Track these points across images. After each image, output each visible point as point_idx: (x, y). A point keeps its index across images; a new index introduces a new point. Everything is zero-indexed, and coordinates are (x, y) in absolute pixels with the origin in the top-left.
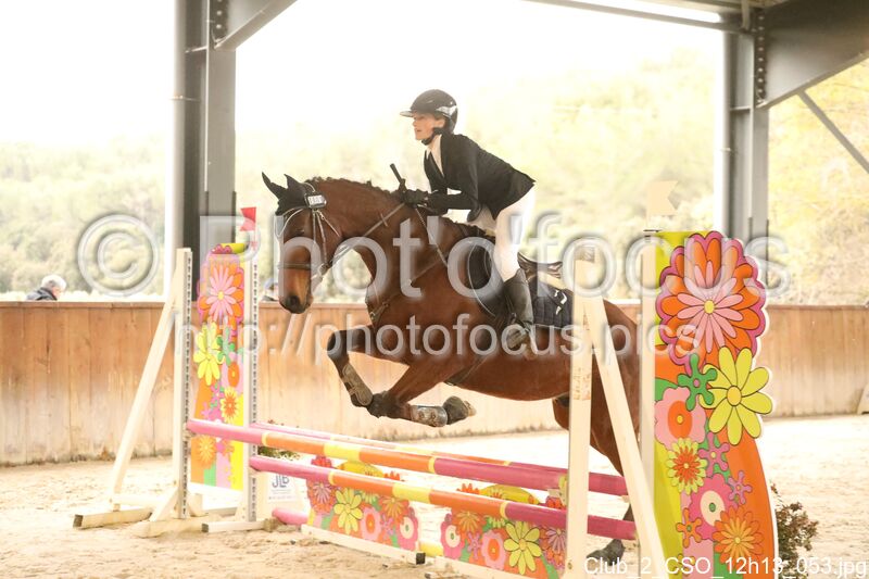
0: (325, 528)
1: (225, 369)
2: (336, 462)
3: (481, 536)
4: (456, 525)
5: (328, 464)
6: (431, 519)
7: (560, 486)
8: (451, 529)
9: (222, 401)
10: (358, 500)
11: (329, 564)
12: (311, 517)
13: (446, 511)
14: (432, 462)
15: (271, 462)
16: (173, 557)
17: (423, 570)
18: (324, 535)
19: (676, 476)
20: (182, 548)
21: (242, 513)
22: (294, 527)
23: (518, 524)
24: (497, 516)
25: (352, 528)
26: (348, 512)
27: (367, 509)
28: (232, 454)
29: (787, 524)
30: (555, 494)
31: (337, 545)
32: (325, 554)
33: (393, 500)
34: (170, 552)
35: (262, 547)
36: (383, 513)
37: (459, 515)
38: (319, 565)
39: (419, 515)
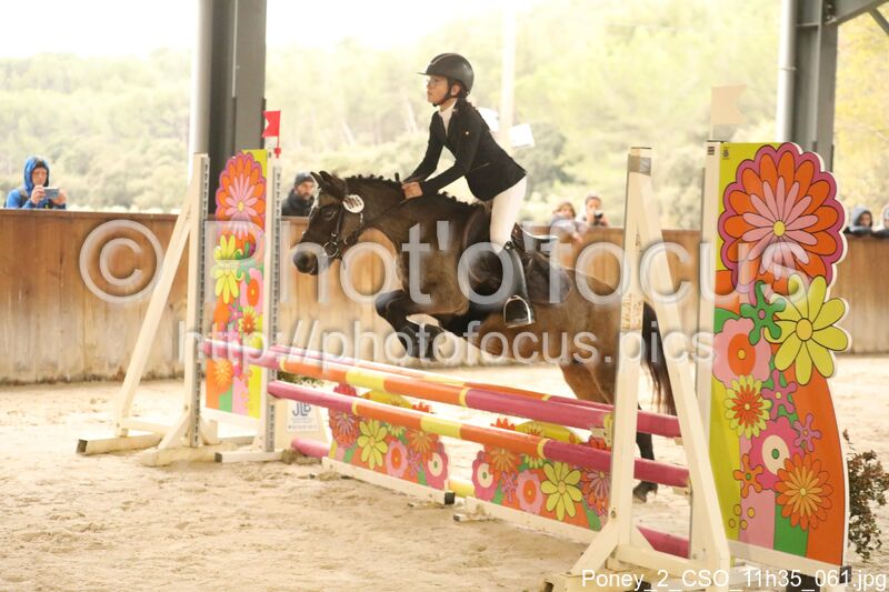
0: (347, 462)
1: (244, 286)
2: (361, 391)
3: (516, 476)
4: (490, 464)
5: (352, 392)
6: (462, 455)
7: (605, 425)
8: (484, 468)
9: (240, 321)
10: (383, 432)
11: (349, 501)
12: (332, 448)
13: (480, 447)
14: (463, 393)
15: (291, 389)
16: (181, 489)
17: (450, 512)
18: (347, 469)
19: (735, 417)
20: (191, 479)
21: (260, 442)
22: (314, 459)
23: (558, 464)
24: (535, 456)
25: (376, 463)
26: (372, 446)
27: (393, 442)
28: (250, 380)
29: (859, 474)
30: (599, 434)
31: (360, 481)
32: (347, 490)
33: (421, 434)
34: (179, 484)
35: (278, 481)
36: (410, 448)
37: (493, 453)
38: (338, 502)
39: (449, 451)
